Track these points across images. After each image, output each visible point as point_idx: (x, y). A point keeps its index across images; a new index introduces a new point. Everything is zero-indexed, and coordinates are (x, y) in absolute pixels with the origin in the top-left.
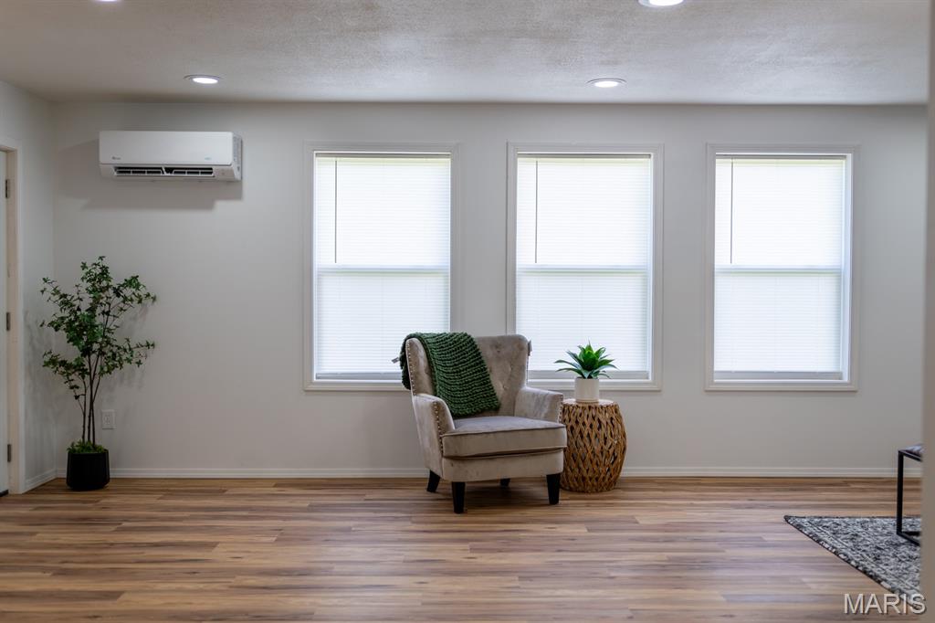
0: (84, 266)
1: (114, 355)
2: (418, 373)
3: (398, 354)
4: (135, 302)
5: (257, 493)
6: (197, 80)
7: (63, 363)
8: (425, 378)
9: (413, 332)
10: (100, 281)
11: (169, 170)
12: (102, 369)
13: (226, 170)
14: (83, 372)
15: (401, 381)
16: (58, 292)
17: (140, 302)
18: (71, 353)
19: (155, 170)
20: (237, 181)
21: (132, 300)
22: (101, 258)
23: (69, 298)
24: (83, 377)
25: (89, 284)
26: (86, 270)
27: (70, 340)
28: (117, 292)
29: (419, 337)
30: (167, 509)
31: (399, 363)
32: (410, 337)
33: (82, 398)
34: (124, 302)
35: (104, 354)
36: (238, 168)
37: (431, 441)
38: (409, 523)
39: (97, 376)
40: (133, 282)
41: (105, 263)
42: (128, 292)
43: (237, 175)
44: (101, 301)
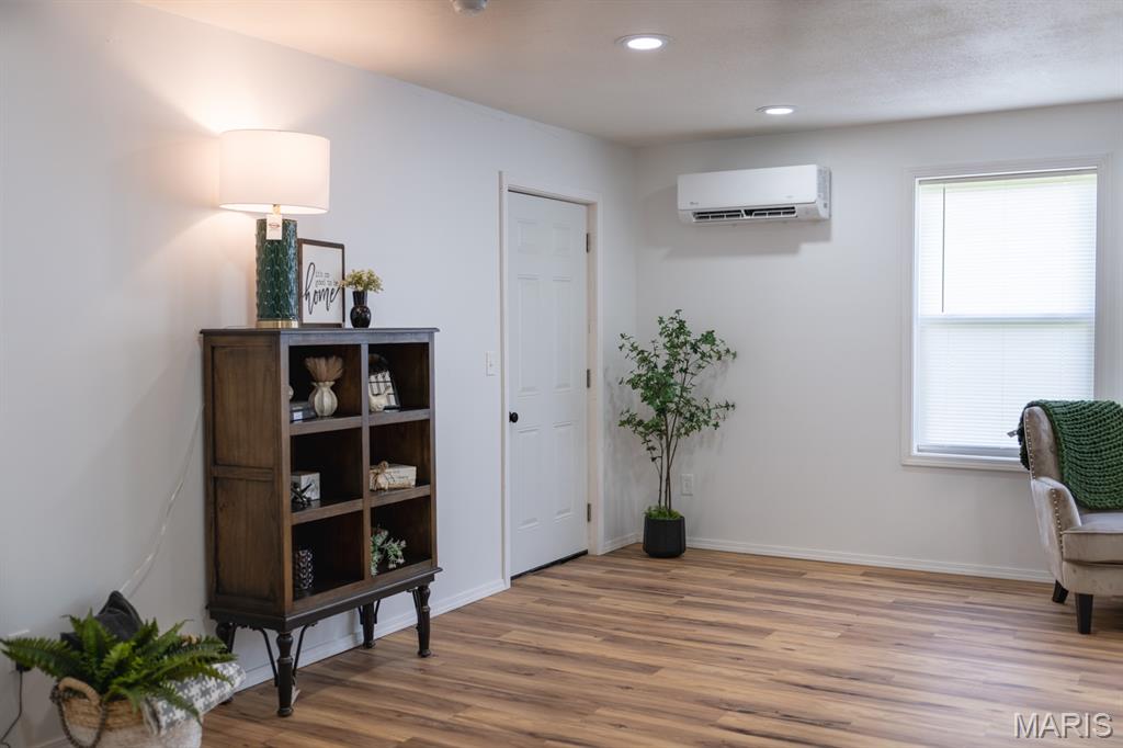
0: (661, 321)
1: (692, 415)
2: (1039, 451)
3: (1016, 427)
4: (715, 359)
5: (841, 580)
6: (770, 112)
7: (640, 423)
8: (1049, 459)
9: (1036, 399)
10: (678, 337)
11: (749, 212)
12: (678, 430)
13: (810, 209)
14: (662, 433)
15: (1019, 459)
16: (636, 348)
17: (719, 358)
18: (648, 413)
19: (734, 213)
20: (824, 220)
21: (710, 357)
22: (677, 312)
23: (646, 354)
24: (661, 438)
25: (667, 339)
26: (663, 325)
27: (645, 399)
28: (695, 348)
29: (1044, 405)
30: (733, 587)
31: (1016, 437)
32: (1031, 405)
33: (659, 460)
34: (702, 358)
35: (681, 414)
36: (825, 205)
37: (1050, 537)
38: (1011, 638)
39: (675, 437)
40: (709, 338)
41: (681, 317)
42: (705, 348)
43: (823, 213)
44: (679, 357)
